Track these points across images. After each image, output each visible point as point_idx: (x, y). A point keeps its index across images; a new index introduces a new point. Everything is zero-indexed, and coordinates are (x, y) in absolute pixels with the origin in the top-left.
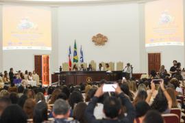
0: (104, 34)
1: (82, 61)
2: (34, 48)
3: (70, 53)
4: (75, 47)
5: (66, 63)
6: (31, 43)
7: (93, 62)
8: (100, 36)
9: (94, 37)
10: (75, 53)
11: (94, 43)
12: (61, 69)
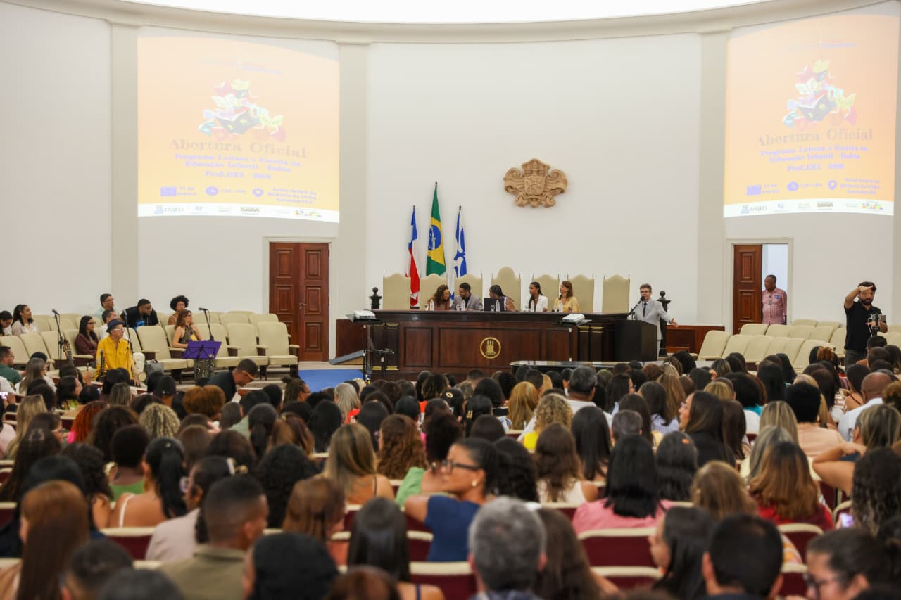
0: (553, 161)
1: (464, 270)
2: (269, 210)
3: (415, 236)
4: (435, 213)
5: (396, 277)
6: (258, 193)
7: (507, 273)
8: (535, 167)
9: (512, 171)
10: (436, 236)
11: (511, 199)
12: (376, 300)
